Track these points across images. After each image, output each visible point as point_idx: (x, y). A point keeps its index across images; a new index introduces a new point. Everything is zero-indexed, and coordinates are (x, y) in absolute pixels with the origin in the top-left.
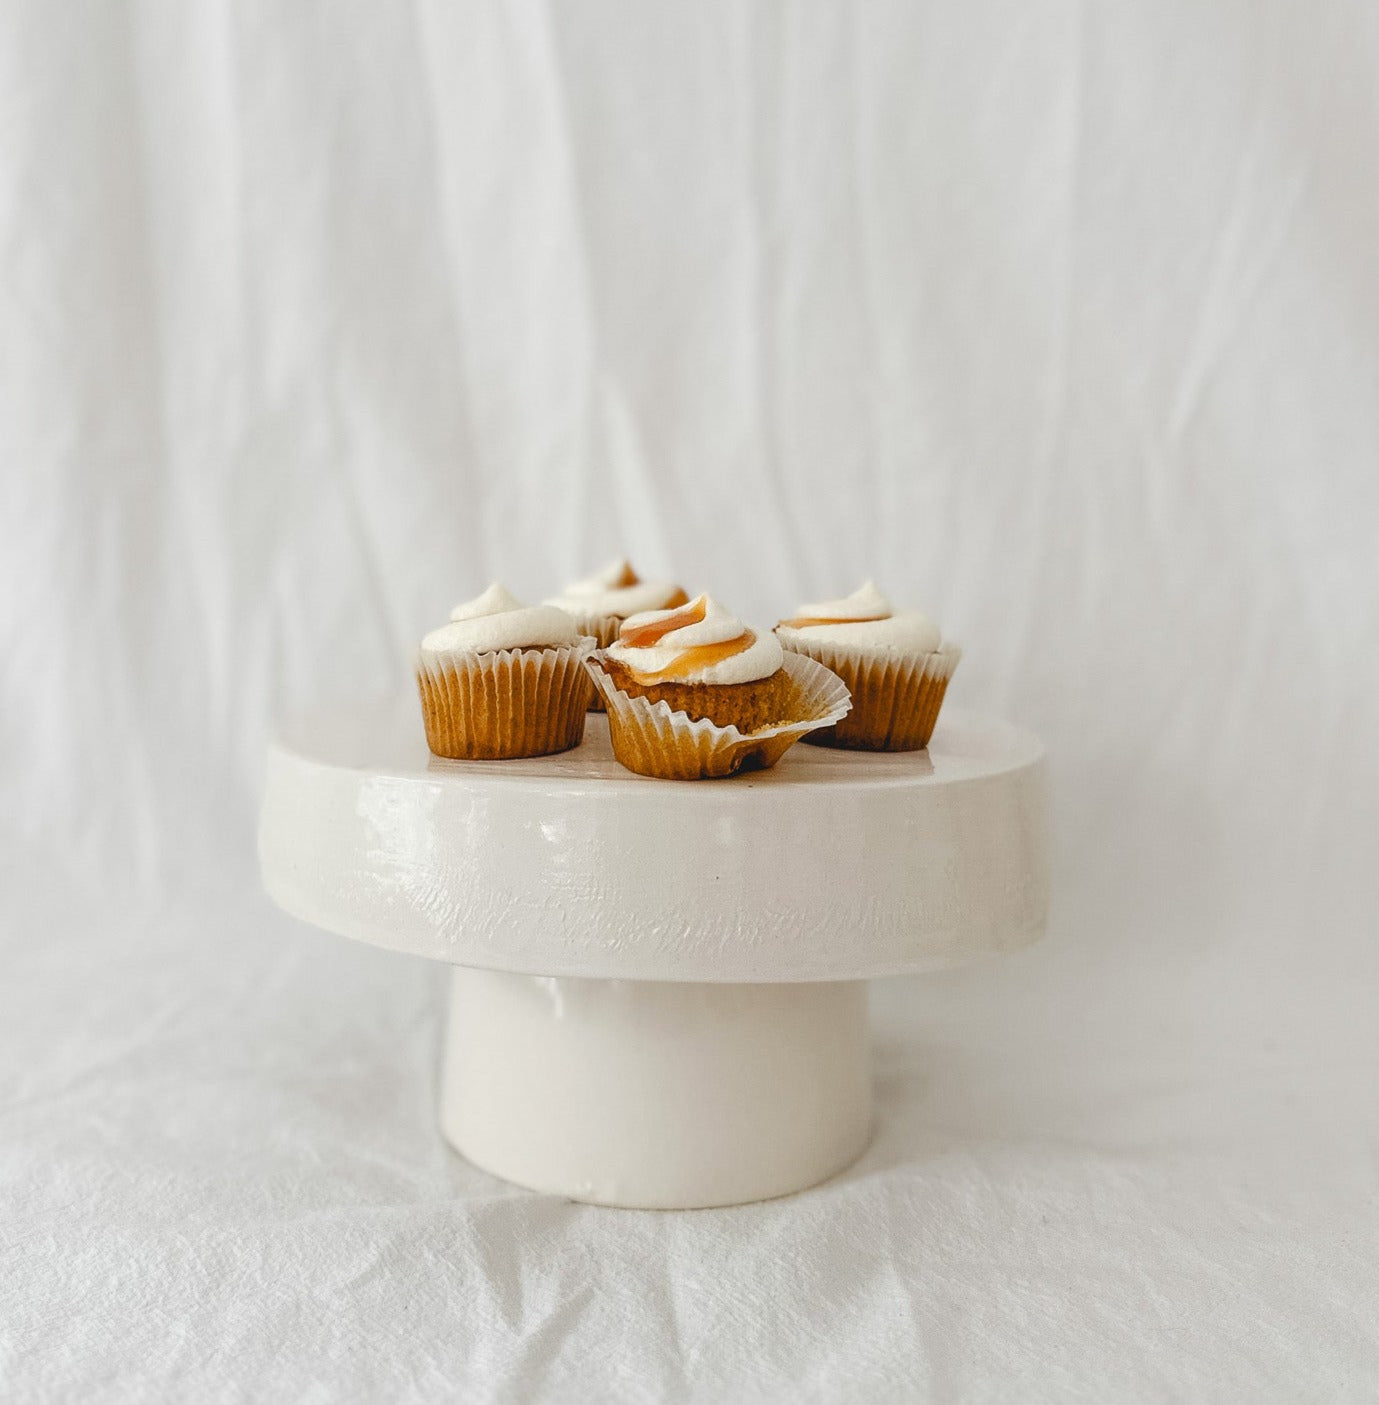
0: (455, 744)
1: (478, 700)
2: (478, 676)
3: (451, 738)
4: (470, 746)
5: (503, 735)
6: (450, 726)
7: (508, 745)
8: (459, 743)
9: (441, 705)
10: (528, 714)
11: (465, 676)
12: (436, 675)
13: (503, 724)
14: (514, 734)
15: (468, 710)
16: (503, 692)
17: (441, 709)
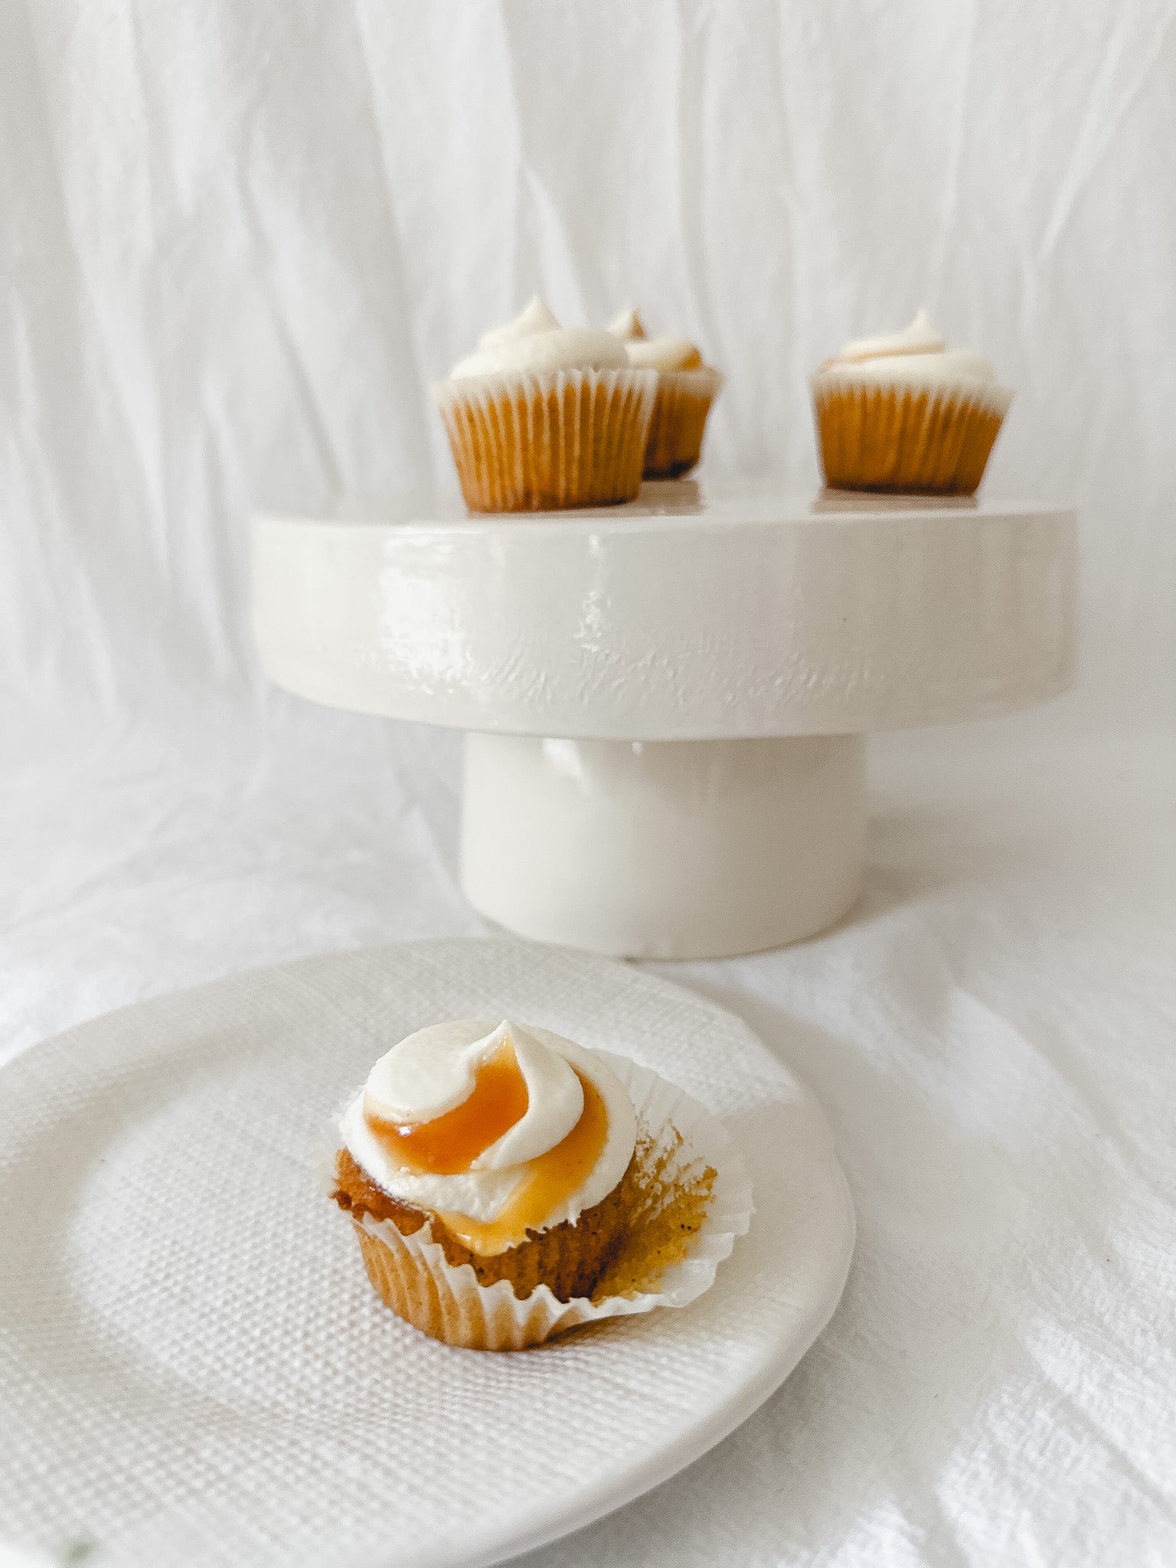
0: (509, 494)
1: (538, 434)
2: (538, 405)
3: (503, 487)
4: (528, 495)
5: (568, 479)
6: (501, 473)
7: (574, 487)
8: (515, 492)
9: (488, 445)
10: (596, 454)
11: (522, 406)
12: (484, 406)
13: (569, 462)
14: (581, 476)
15: (525, 449)
16: (569, 422)
17: (489, 452)
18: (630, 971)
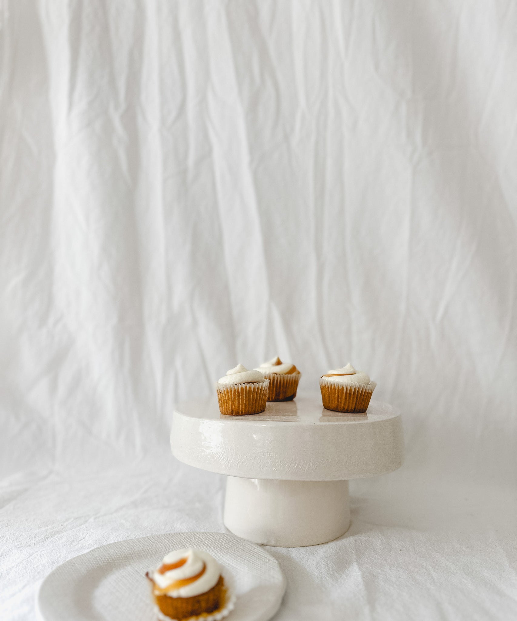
1: (235, 398)
2: (235, 391)
3: (227, 409)
4: (232, 411)
5: (242, 408)
6: (227, 406)
7: (244, 411)
8: (229, 411)
10: (249, 402)
11: (231, 391)
12: (223, 391)
13: (242, 405)
14: (245, 408)
15: (232, 401)
16: (242, 395)
17: (224, 400)
18: (259, 548)
